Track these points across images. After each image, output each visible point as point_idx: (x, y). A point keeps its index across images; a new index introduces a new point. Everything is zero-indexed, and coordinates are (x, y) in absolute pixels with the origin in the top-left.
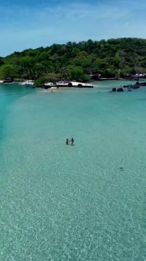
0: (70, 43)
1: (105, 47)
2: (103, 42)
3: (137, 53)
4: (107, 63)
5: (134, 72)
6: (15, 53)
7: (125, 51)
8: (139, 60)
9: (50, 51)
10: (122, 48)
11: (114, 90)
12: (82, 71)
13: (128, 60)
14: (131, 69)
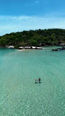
0: (31, 30)
1: (47, 32)
2: (45, 30)
3: (61, 35)
4: (48, 39)
5: (60, 43)
6: (7, 34)
7: (56, 34)
8: (62, 38)
9: (22, 34)
10: (54, 33)
11: (53, 50)
12: (37, 42)
13: (57, 38)
14: (58, 42)
